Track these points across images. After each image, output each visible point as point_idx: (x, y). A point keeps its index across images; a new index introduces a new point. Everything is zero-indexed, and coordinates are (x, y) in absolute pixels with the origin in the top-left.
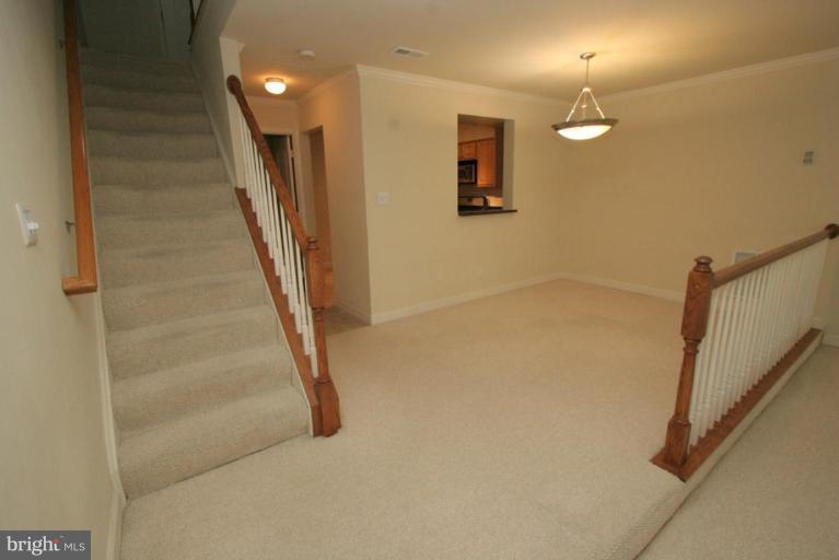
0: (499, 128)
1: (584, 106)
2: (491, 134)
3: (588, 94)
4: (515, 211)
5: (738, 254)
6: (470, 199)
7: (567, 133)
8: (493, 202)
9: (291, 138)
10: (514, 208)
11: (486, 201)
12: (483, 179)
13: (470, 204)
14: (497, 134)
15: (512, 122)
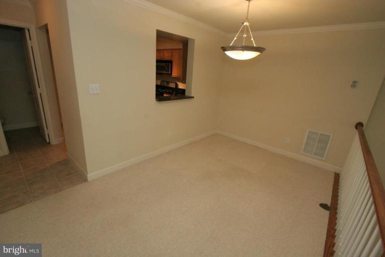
0: (185, 43)
1: (245, 36)
2: (181, 46)
3: (247, 26)
4: (193, 97)
5: (310, 132)
6: (168, 83)
7: (230, 54)
8: (181, 86)
9: (29, 30)
10: (192, 95)
11: (177, 85)
12: (175, 73)
13: (168, 86)
14: (184, 46)
15: (194, 40)
